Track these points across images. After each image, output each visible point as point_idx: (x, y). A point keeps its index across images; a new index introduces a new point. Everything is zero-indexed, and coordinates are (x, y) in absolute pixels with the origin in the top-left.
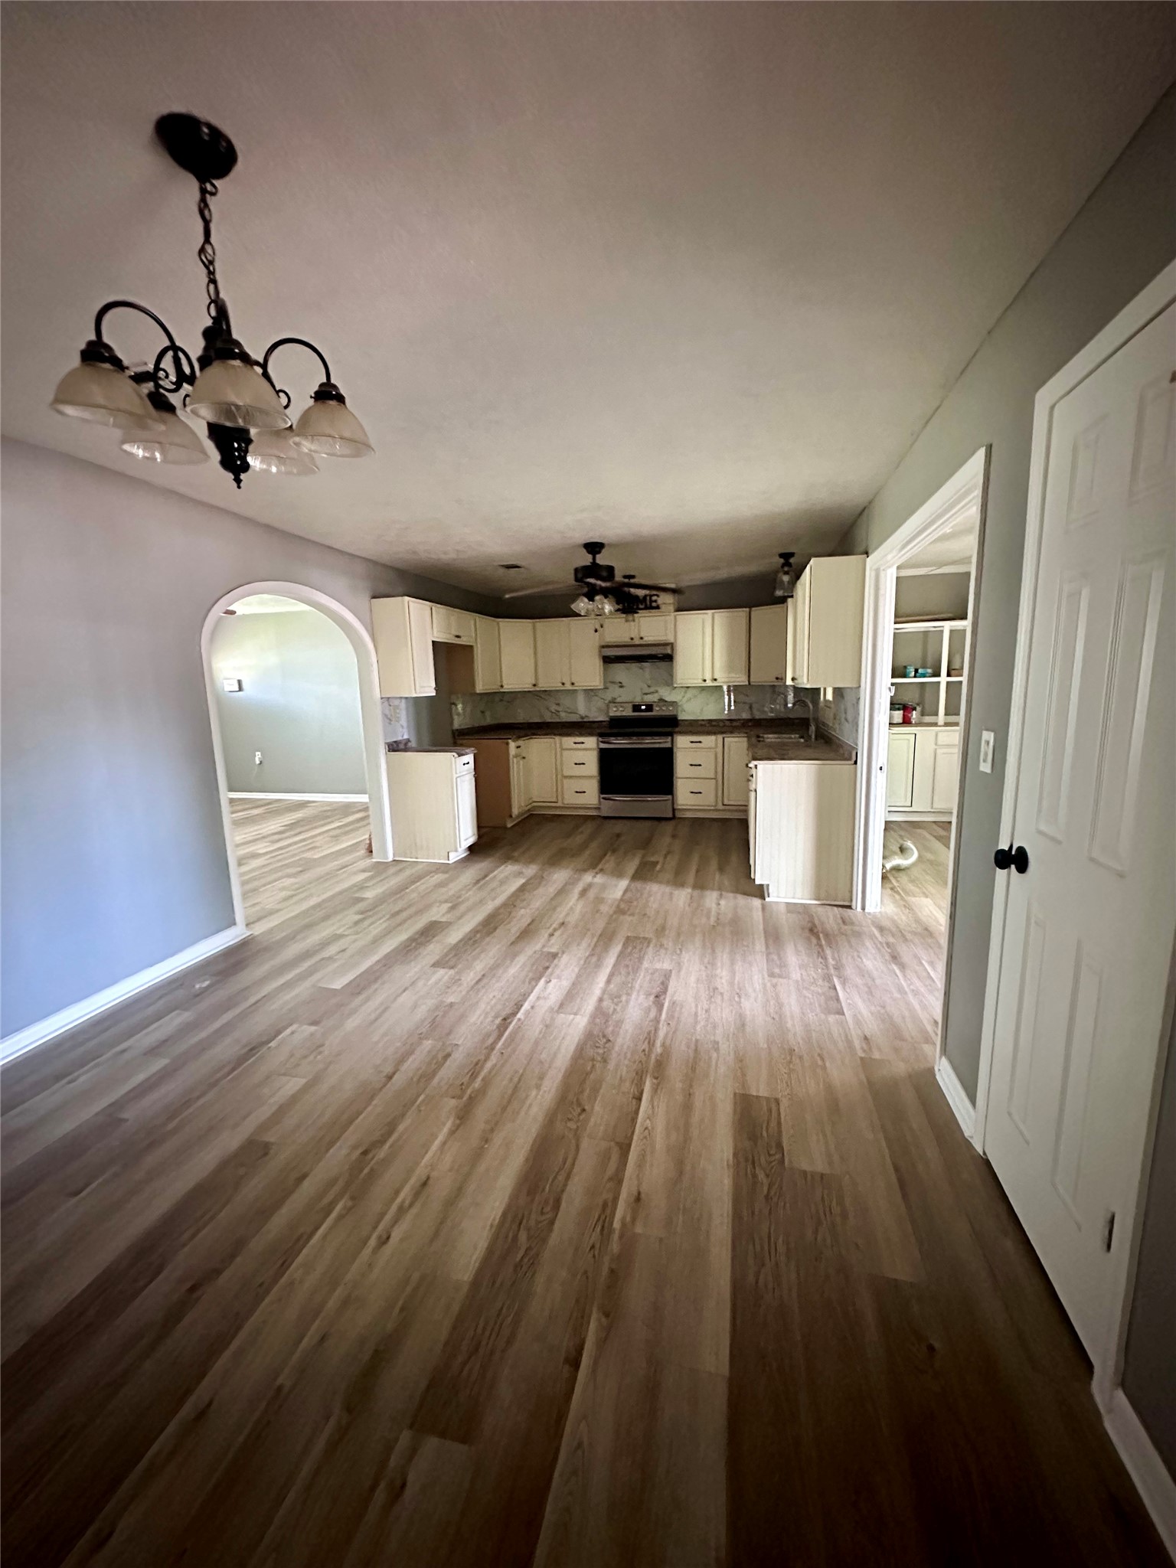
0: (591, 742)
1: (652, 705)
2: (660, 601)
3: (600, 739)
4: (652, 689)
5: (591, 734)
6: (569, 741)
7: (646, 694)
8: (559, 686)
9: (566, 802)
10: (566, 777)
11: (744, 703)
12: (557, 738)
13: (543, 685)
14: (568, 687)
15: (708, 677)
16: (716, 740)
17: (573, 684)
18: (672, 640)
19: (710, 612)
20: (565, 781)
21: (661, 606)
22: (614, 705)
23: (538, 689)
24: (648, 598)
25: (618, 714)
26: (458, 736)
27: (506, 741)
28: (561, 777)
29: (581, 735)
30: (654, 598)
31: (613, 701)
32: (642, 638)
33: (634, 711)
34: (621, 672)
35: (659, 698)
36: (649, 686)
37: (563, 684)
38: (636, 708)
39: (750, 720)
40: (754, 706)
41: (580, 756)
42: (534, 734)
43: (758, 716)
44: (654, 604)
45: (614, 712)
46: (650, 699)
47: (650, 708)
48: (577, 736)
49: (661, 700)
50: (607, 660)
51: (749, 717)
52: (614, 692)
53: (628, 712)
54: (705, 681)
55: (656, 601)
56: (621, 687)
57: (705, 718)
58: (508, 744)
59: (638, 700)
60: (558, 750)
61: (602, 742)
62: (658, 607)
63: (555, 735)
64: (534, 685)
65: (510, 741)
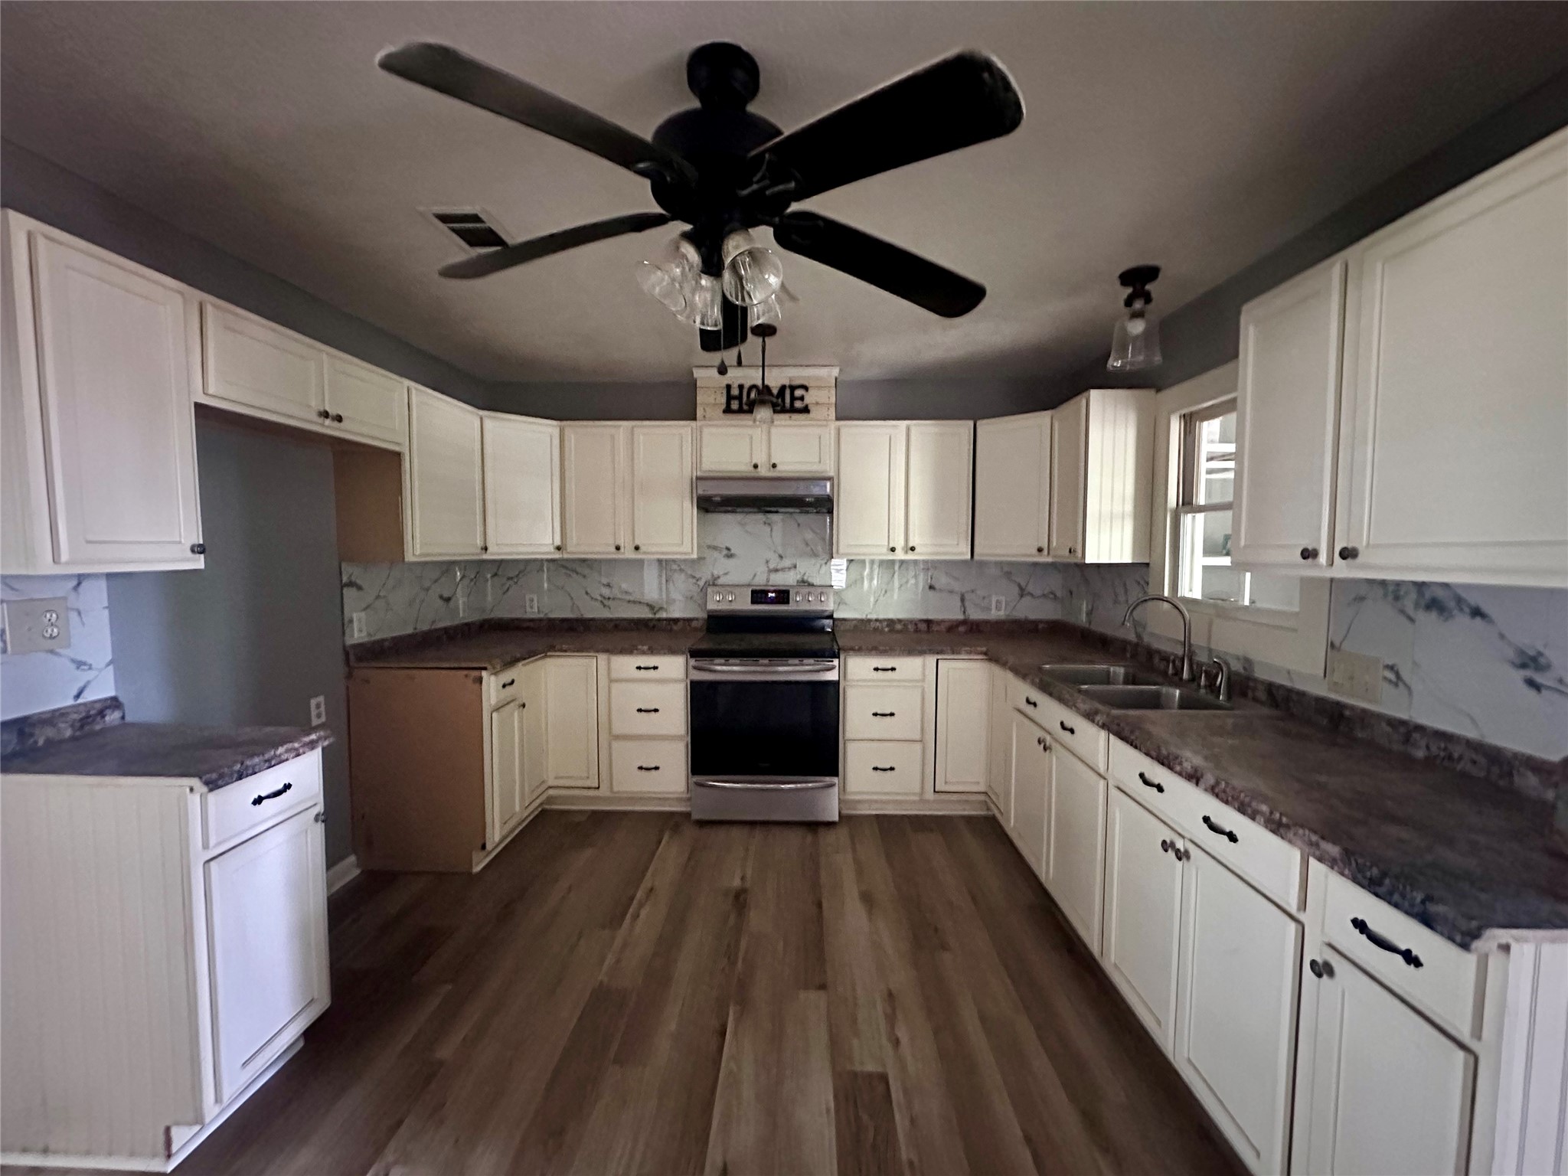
0: (674, 668)
1: (787, 592)
2: (810, 398)
3: (692, 662)
4: (787, 563)
5: (673, 651)
6: (626, 664)
7: (776, 570)
8: (609, 553)
9: (615, 789)
10: (618, 737)
11: (951, 592)
12: (602, 658)
13: (578, 548)
14: (628, 554)
15: (899, 543)
16: (924, 666)
17: (637, 548)
18: (832, 474)
19: (903, 424)
20: (615, 745)
21: (810, 407)
22: (716, 589)
23: (566, 556)
24: (788, 392)
25: (724, 607)
26: (360, 659)
27: (475, 673)
28: (607, 736)
29: (652, 651)
30: (798, 393)
31: (713, 582)
32: (774, 466)
33: (753, 602)
34: (730, 528)
35: (799, 577)
36: (781, 557)
37: (618, 548)
38: (759, 596)
39: (964, 622)
40: (967, 597)
41: (648, 695)
42: (552, 648)
43: (975, 615)
44: (798, 404)
45: (717, 602)
46: (785, 579)
47: (783, 596)
48: (644, 653)
49: (803, 583)
50: (707, 505)
51: (961, 617)
52: (719, 566)
53: (743, 604)
54: (893, 550)
55: (802, 398)
56: (730, 556)
57: (881, 617)
58: (480, 680)
59: (760, 581)
60: (603, 682)
61: (695, 668)
62: (806, 410)
63: (597, 651)
64: (559, 548)
65: (484, 674)
